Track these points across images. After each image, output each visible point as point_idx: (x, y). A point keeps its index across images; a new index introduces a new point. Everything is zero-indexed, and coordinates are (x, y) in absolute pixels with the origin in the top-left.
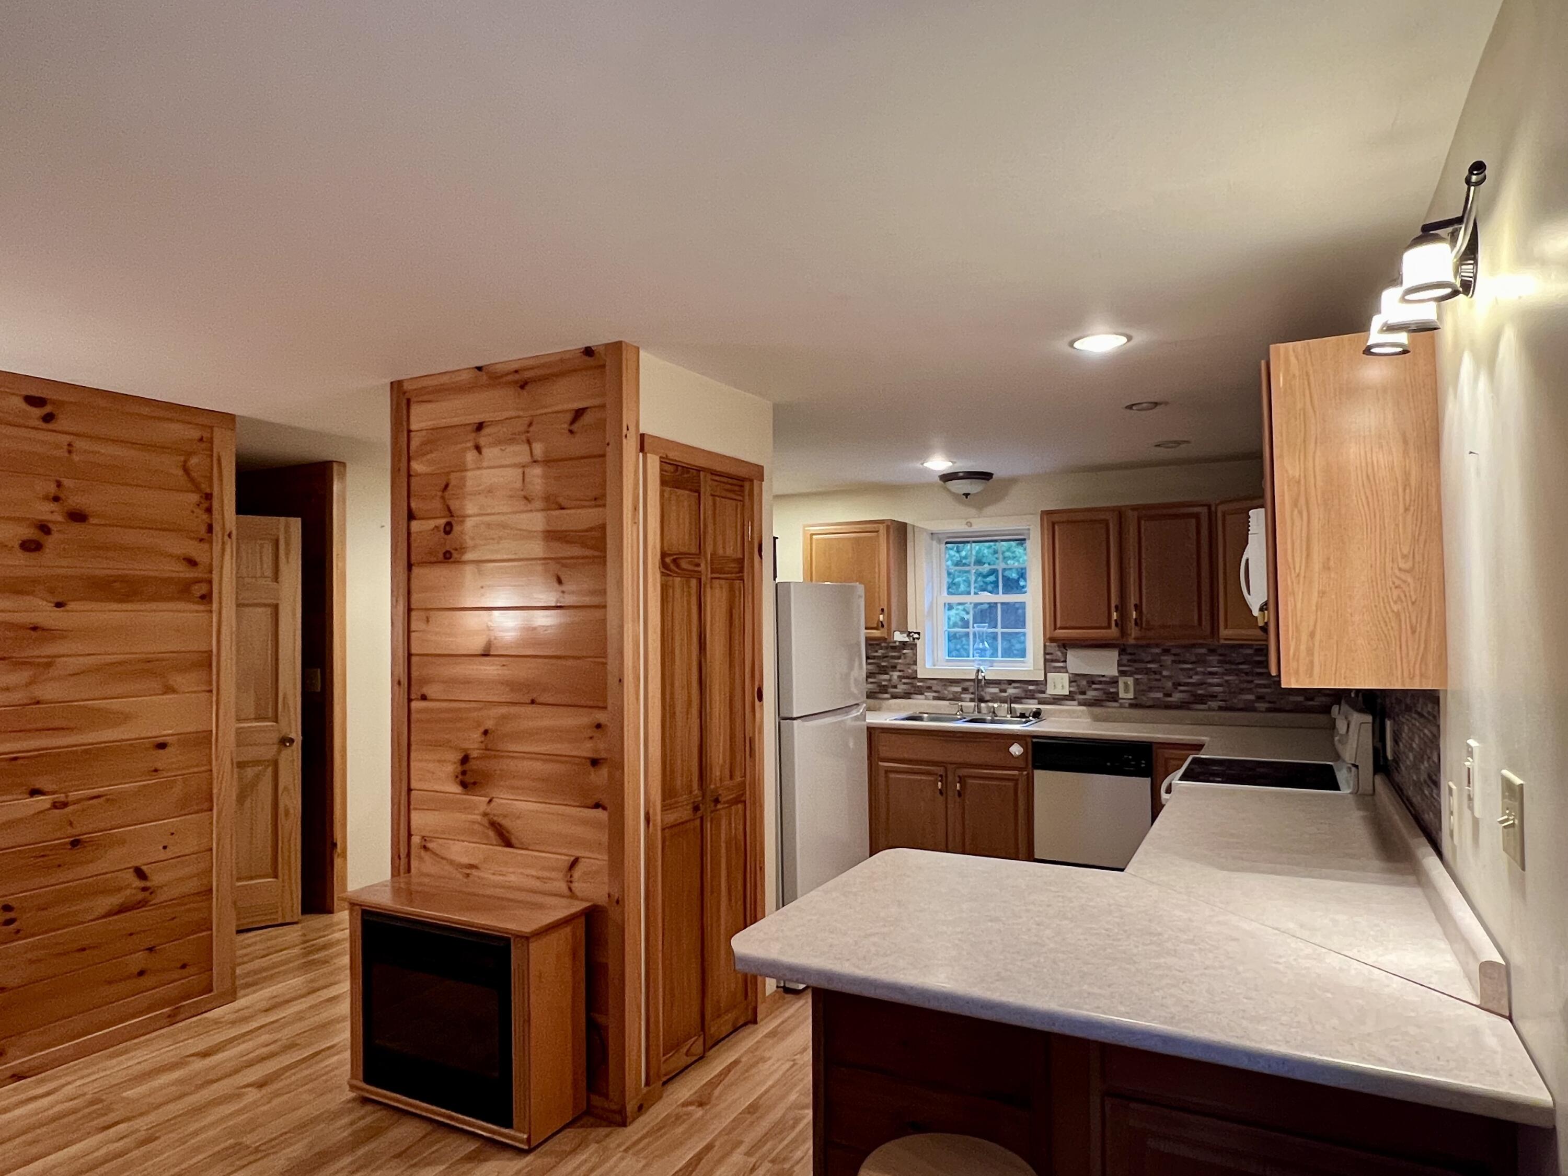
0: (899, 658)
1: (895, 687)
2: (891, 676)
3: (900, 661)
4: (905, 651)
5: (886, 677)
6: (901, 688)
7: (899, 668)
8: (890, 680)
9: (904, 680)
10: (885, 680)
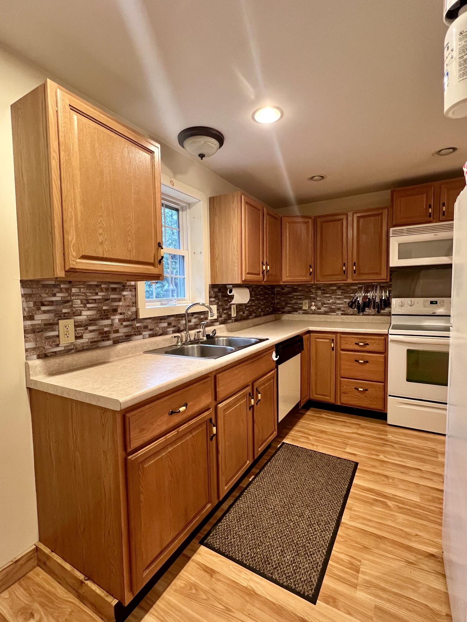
0: (120, 300)
1: (117, 331)
2: (113, 320)
3: (121, 304)
4: (125, 293)
5: (108, 322)
6: (123, 331)
7: (119, 311)
8: (112, 325)
9: (125, 323)
10: (106, 326)
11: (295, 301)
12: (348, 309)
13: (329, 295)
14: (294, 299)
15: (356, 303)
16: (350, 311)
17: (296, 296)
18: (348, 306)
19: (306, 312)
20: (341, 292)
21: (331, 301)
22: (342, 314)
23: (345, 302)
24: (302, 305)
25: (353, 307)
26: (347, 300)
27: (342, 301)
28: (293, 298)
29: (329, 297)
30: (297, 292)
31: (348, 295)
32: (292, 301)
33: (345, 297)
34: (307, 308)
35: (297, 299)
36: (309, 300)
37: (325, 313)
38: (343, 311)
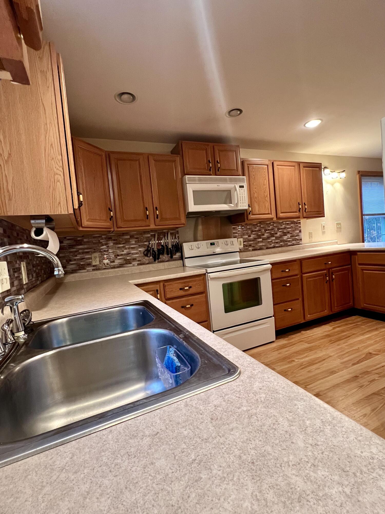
11: (82, 255)
12: (144, 258)
13: (122, 245)
14: (80, 254)
15: (151, 251)
16: (146, 259)
17: (81, 249)
18: (143, 255)
19: (97, 268)
20: (135, 241)
21: (125, 252)
22: (138, 265)
23: (140, 251)
24: (91, 260)
25: (149, 256)
26: (142, 249)
27: (136, 250)
28: (77, 253)
29: (123, 247)
30: (81, 245)
31: (142, 244)
32: (76, 256)
33: (139, 246)
34: (98, 263)
35: (83, 253)
36: (99, 253)
37: (121, 266)
38: (139, 261)
